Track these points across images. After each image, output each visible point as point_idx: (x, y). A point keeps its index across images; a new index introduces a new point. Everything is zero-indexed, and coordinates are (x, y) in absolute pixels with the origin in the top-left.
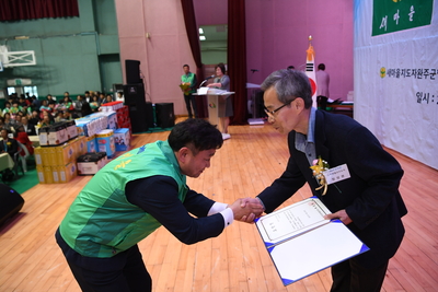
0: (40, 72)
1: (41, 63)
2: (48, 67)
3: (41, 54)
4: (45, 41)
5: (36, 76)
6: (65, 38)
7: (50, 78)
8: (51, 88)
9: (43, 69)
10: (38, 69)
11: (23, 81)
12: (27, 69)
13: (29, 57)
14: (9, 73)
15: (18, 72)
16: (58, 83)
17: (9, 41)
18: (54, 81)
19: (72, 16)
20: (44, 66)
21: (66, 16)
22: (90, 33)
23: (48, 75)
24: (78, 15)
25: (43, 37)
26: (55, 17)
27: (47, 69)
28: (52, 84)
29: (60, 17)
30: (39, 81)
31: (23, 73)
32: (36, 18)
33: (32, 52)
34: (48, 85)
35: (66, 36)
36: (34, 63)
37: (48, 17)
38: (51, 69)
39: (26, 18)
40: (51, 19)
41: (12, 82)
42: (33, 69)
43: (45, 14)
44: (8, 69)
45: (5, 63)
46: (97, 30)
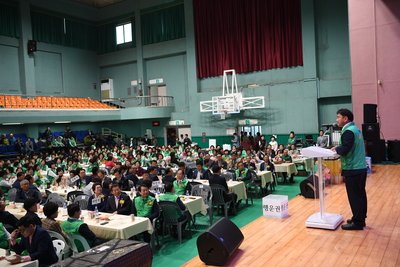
0: (266, 114)
1: (268, 106)
2: (273, 109)
3: (269, 98)
4: (272, 88)
5: (263, 117)
6: (289, 85)
7: (271, 119)
8: (273, 127)
9: (268, 111)
10: (264, 111)
11: (252, 122)
12: (255, 112)
13: (260, 101)
14: (242, 115)
15: (248, 114)
16: (279, 123)
17: (243, 88)
18: (276, 122)
19: (296, 66)
20: (270, 109)
21: (291, 66)
22: (312, 80)
23: (272, 117)
24: (302, 65)
25: (271, 84)
26: (281, 68)
27: (271, 111)
28: (274, 124)
29: (286, 67)
30: (264, 122)
31: (252, 114)
32: (266, 69)
33: (263, 98)
34: (271, 125)
35: (290, 83)
36: (263, 106)
37: (276, 67)
38: (275, 111)
39: (258, 70)
40: (278, 69)
41: (242, 122)
42: (260, 111)
43: (273, 65)
44: (242, 111)
45: (240, 106)
46: (318, 76)
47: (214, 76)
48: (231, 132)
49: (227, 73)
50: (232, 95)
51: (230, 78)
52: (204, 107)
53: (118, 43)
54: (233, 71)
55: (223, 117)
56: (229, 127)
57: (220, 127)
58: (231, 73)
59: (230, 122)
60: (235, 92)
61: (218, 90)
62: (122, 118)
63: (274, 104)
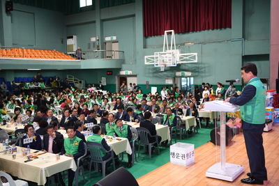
0: (198, 68)
1: (200, 61)
2: (204, 64)
3: (201, 55)
4: (204, 46)
5: (195, 70)
6: (219, 44)
7: (202, 72)
8: (204, 79)
9: (200, 65)
10: (197, 65)
11: (187, 74)
12: (190, 65)
13: (194, 57)
14: (178, 68)
15: (183, 67)
16: (209, 76)
17: (180, 45)
18: (207, 74)
19: (225, 27)
20: (202, 63)
21: (221, 28)
22: (238, 40)
23: (203, 70)
24: (230, 27)
25: (204, 43)
26: (213, 29)
27: (203, 66)
28: (205, 76)
29: (217, 28)
30: (197, 74)
31: (187, 68)
32: (200, 30)
33: (196, 54)
34: (202, 77)
35: (220, 42)
36: (196, 61)
37: (209, 29)
38: (206, 65)
39: (193, 31)
40: (211, 30)
41: (179, 74)
42: (194, 65)
43: (206, 27)
44: (179, 65)
45: (178, 61)
46: (244, 36)
47: (157, 35)
48: (170, 82)
49: (168, 33)
50: (171, 51)
51: (170, 37)
52: (148, 60)
53: (81, 6)
54: (173, 31)
55: (162, 70)
56: (168, 77)
57: (160, 77)
58: (171, 33)
59: (169, 73)
60: (173, 49)
61: (160, 47)
62: (82, 68)
63: (205, 60)
